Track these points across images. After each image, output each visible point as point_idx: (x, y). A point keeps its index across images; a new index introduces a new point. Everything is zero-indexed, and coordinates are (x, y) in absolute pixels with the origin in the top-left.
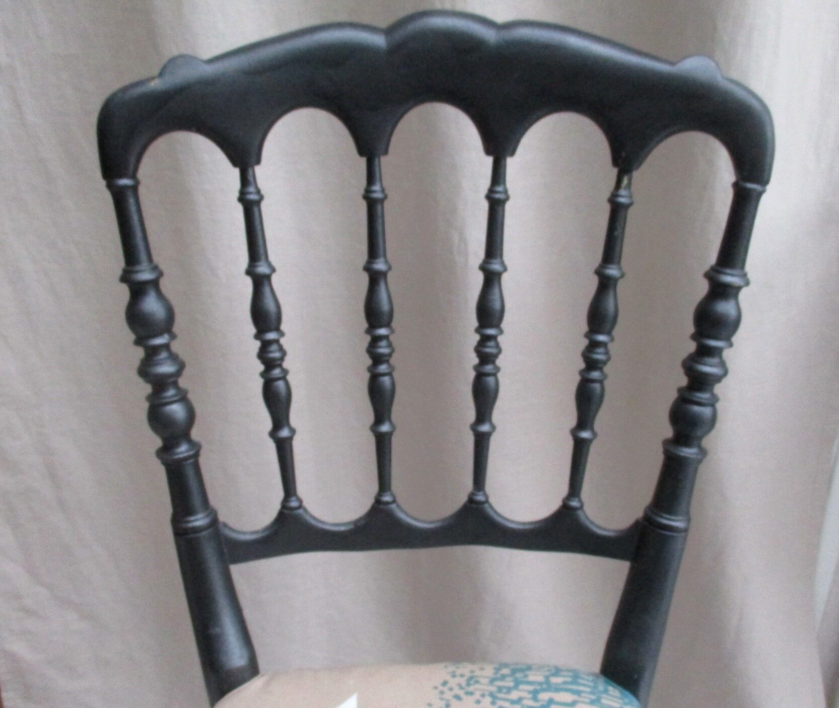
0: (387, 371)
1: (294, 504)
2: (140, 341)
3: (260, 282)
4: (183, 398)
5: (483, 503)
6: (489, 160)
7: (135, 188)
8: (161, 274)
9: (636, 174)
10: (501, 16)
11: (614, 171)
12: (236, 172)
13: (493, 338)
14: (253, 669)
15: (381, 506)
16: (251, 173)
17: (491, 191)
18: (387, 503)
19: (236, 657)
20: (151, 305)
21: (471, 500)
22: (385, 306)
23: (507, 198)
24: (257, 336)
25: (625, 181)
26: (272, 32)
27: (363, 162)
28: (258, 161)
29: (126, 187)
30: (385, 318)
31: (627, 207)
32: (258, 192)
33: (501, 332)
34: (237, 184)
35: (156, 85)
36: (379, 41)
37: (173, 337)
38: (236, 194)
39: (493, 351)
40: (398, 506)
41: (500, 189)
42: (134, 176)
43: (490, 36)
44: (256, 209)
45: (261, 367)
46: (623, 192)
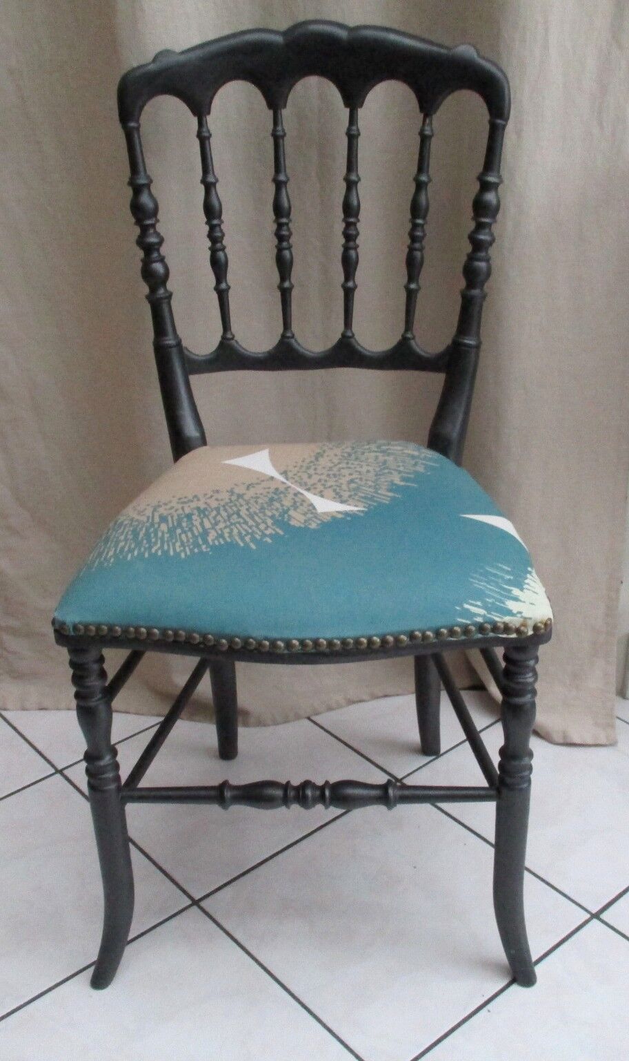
0: (287, 247)
1: (229, 336)
2: (139, 222)
3: (209, 187)
4: (162, 260)
5: (350, 337)
6: (348, 110)
7: (138, 129)
8: (151, 181)
9: (435, 117)
10: (352, 22)
11: (422, 116)
12: (195, 120)
13: (355, 224)
14: (203, 441)
15: (286, 340)
16: (204, 119)
17: (349, 129)
18: (288, 337)
19: (191, 431)
20: (145, 199)
21: (344, 336)
22: (286, 205)
23: (359, 135)
24: (207, 223)
25: (427, 121)
26: (226, 32)
27: (271, 113)
28: (209, 113)
29: (134, 128)
31: (430, 137)
32: (209, 131)
33: (358, 220)
34: (196, 127)
35: (152, 67)
36: (279, 39)
37: (158, 221)
38: (196, 133)
39: (354, 233)
40: (296, 340)
41: (354, 128)
42: (137, 121)
43: (343, 34)
44: (207, 142)
45: (209, 244)
46: (427, 128)
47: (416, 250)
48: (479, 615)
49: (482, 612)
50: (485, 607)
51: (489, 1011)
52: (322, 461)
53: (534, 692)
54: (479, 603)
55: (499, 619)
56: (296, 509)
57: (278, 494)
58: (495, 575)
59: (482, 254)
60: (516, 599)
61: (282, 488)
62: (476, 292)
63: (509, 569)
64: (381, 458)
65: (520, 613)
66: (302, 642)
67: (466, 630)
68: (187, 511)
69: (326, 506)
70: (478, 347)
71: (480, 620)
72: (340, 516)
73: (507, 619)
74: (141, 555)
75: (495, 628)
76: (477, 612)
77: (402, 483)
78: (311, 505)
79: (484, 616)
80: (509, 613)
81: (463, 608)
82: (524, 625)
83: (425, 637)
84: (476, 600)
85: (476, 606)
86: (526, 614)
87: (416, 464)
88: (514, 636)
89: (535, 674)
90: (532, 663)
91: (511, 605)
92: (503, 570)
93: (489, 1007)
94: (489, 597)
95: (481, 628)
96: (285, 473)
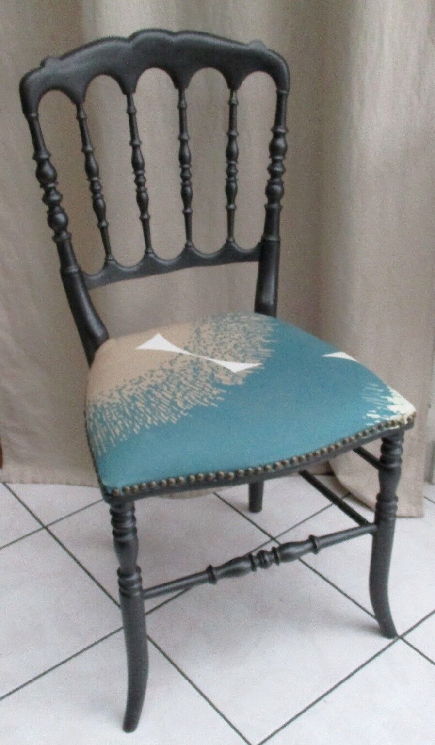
0: (144, 190)
1: (110, 258)
2: (43, 186)
4: (63, 211)
5: (191, 247)
7: (37, 118)
11: (229, 91)
13: (188, 169)
14: (106, 337)
15: (149, 255)
16: (81, 106)
17: (180, 104)
18: (150, 253)
19: (98, 331)
20: (47, 169)
21: (187, 246)
22: (140, 160)
24: (89, 180)
25: (234, 94)
29: (33, 117)
30: (141, 166)
31: (236, 105)
32: (85, 114)
33: (190, 166)
34: (75, 112)
37: (57, 183)
39: (188, 175)
40: (155, 254)
41: (183, 102)
44: (84, 122)
45: (91, 194)
46: (234, 99)
47: (233, 182)
48: (377, 419)
49: (377, 416)
50: (378, 413)
51: (325, 701)
52: (204, 335)
53: (400, 461)
54: (374, 411)
55: (388, 418)
56: (217, 373)
57: (196, 366)
58: (372, 391)
59: (277, 180)
60: (392, 404)
61: (195, 361)
62: (275, 206)
63: (377, 386)
64: (242, 326)
65: (398, 412)
66: (283, 463)
67: (372, 431)
68: (145, 389)
69: (236, 367)
70: (279, 242)
71: (378, 422)
72: (251, 372)
73: (393, 418)
74: (143, 427)
75: (387, 425)
76: (375, 417)
77: (268, 341)
78: (224, 368)
79: (380, 419)
80: (392, 413)
81: (367, 417)
82: (402, 419)
83: (351, 440)
84: (372, 410)
85: (373, 413)
86: (402, 412)
87: (265, 327)
88: (397, 427)
89: (402, 450)
90: (399, 442)
91: (391, 408)
92: (374, 387)
93: (326, 698)
94: (378, 406)
95: (379, 427)
96: (186, 348)
